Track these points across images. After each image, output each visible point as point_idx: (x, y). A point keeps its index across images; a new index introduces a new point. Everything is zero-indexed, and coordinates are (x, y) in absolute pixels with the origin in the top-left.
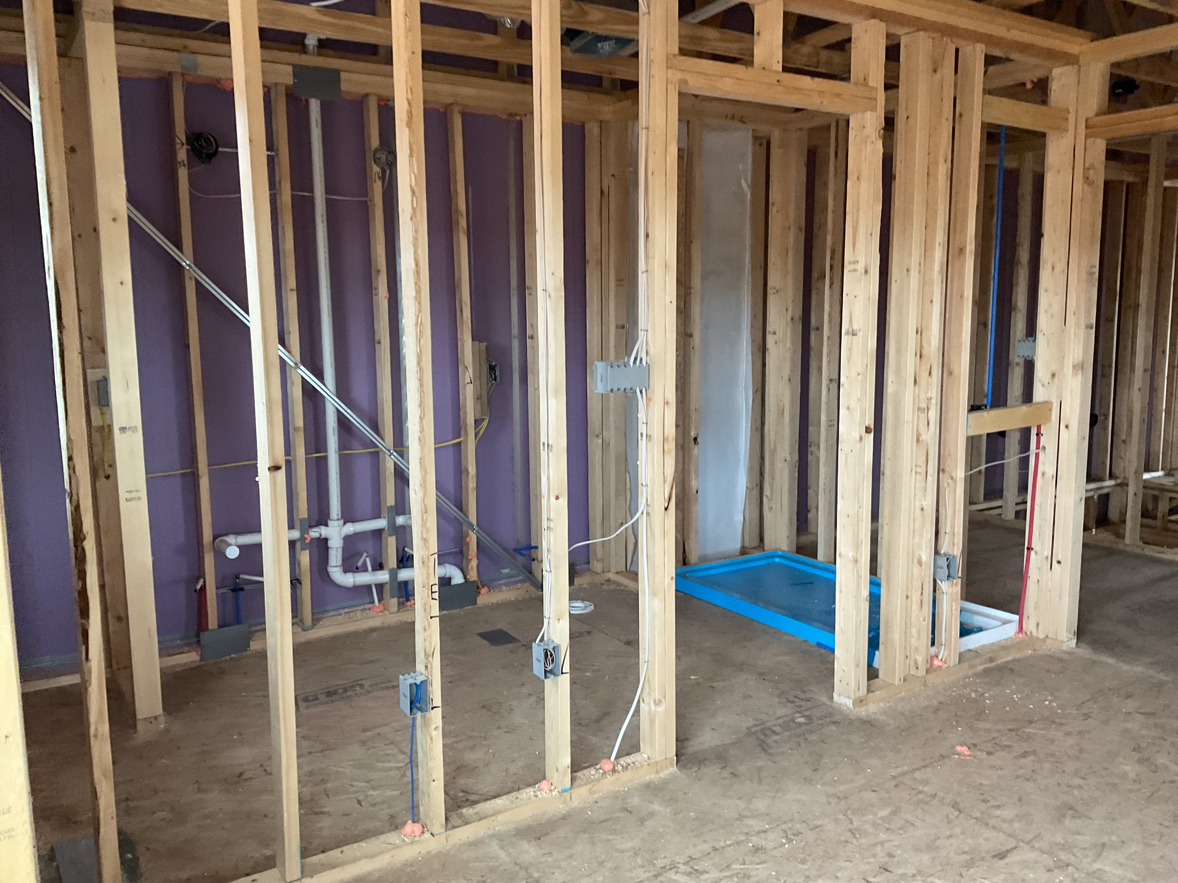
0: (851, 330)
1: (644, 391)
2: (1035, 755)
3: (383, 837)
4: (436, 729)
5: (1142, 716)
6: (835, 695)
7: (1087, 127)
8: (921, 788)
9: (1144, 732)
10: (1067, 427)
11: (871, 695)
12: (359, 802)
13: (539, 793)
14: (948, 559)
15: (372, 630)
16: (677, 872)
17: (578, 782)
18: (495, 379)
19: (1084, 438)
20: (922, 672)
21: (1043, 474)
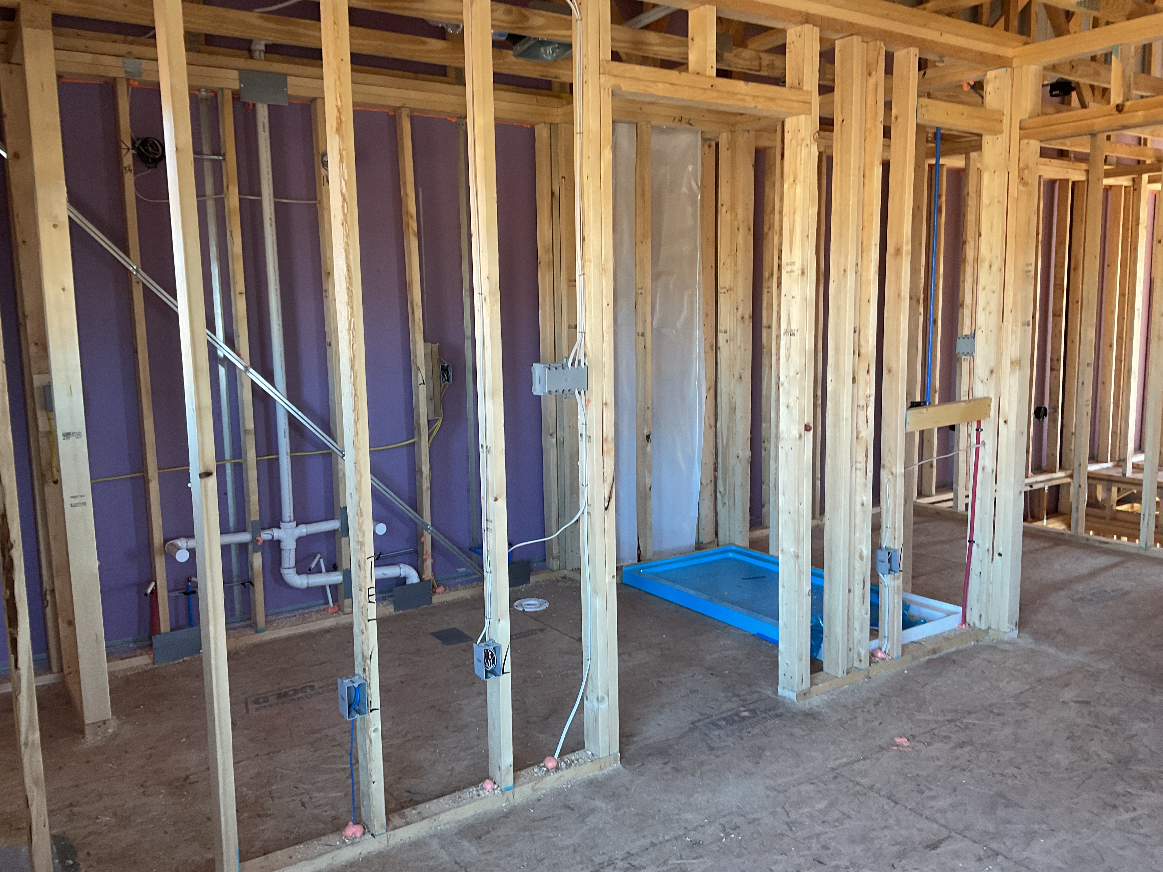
0: (789, 330)
1: (582, 392)
2: (972, 745)
3: (324, 839)
4: (375, 731)
5: (1078, 705)
6: (780, 689)
7: (1020, 129)
8: (859, 779)
9: (1079, 720)
10: (1005, 422)
11: (814, 687)
12: (303, 804)
13: (481, 792)
14: (889, 553)
15: (327, 631)
16: (615, 868)
17: (522, 780)
18: (448, 380)
19: (1022, 433)
20: (865, 664)
21: (983, 469)
